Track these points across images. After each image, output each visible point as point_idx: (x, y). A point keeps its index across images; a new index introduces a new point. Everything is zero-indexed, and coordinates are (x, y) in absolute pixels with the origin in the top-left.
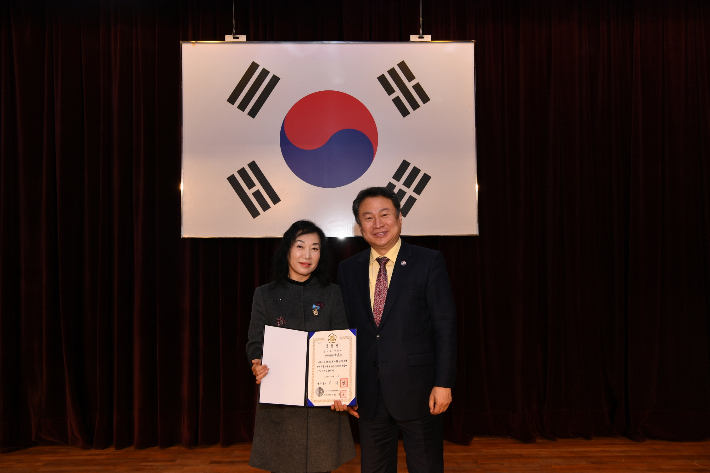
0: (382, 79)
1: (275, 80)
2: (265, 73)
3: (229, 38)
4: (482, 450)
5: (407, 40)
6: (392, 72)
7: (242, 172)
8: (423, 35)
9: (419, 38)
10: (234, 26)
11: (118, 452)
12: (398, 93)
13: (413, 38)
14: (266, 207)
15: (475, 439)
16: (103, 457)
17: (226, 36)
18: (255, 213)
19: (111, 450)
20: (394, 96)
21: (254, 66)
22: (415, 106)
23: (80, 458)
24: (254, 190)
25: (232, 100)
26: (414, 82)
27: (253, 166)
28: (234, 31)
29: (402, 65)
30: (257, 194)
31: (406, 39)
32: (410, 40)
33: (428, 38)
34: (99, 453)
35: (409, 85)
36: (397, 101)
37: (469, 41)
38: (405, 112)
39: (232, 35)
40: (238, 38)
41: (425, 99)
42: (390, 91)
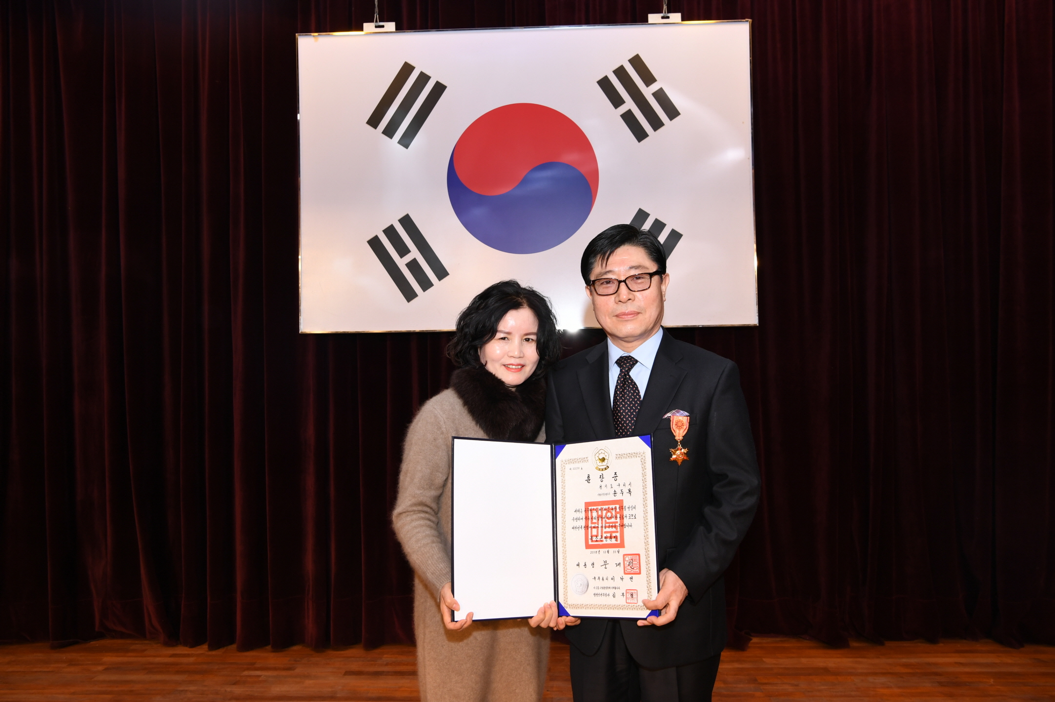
0: (605, 84)
1: (439, 89)
2: (423, 78)
3: (369, 27)
4: (764, 659)
5: (644, 20)
6: (620, 72)
7: (390, 232)
8: (668, 12)
9: (663, 18)
10: (377, 10)
11: (214, 653)
12: (629, 104)
13: (653, 18)
14: (426, 284)
15: (755, 640)
16: (192, 660)
17: (365, 25)
18: (409, 295)
19: (203, 649)
20: (623, 109)
21: (407, 69)
22: (657, 124)
23: (158, 660)
24: (408, 258)
25: (374, 121)
26: (654, 87)
27: (406, 221)
28: (376, 16)
29: (636, 62)
30: (413, 266)
31: (642, 20)
32: (647, 22)
33: (676, 17)
34: (186, 652)
35: (648, 92)
36: (628, 118)
37: (741, 21)
38: (640, 135)
39: (373, 22)
40: (383, 26)
41: (673, 113)
42: (617, 101)
